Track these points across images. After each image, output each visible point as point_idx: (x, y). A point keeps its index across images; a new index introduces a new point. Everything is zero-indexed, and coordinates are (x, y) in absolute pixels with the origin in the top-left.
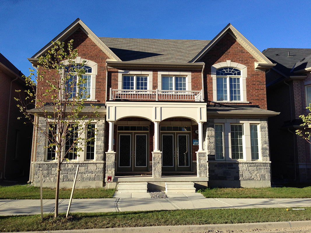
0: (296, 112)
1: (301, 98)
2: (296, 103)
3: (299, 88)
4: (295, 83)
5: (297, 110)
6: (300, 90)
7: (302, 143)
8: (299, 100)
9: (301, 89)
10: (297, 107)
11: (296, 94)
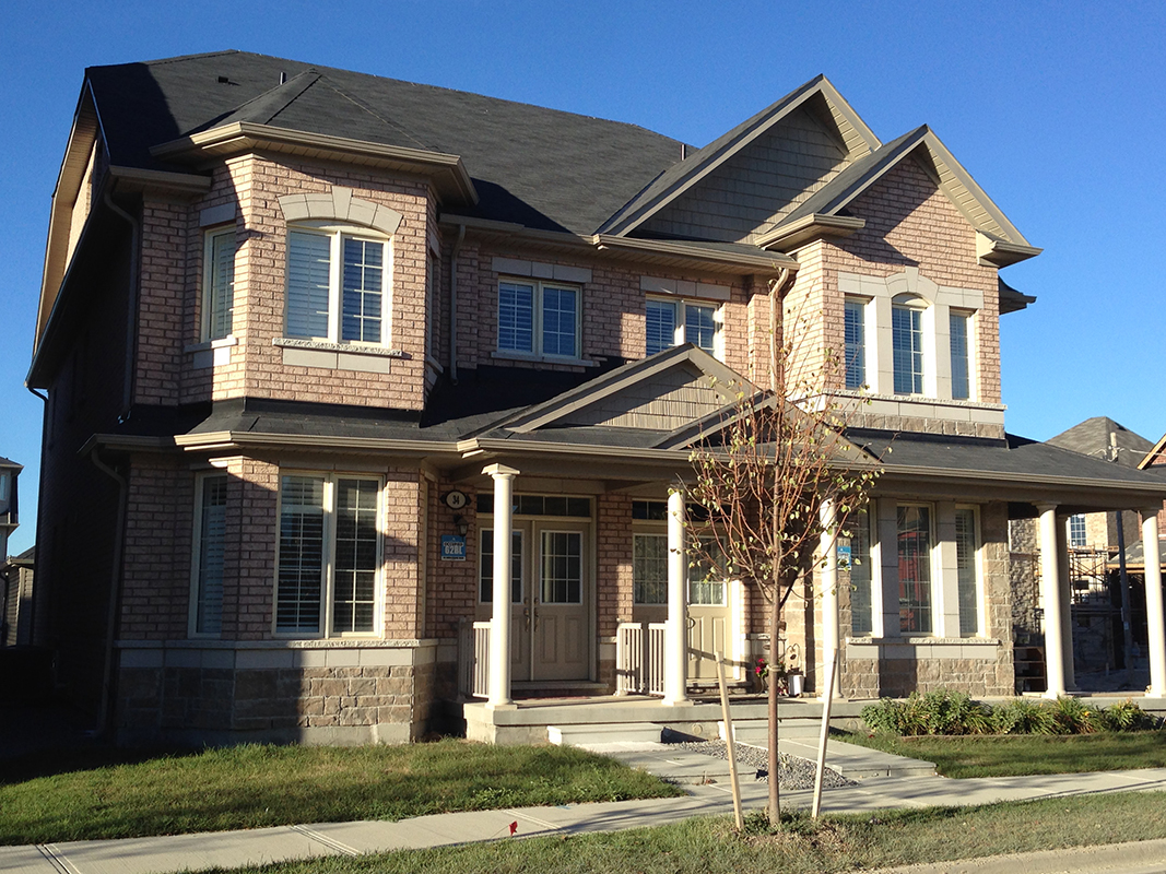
0: (145, 365)
1: (180, 295)
2: (149, 316)
3: (177, 240)
4: (153, 210)
5: (151, 357)
6: (182, 248)
7: (156, 533)
8: (170, 302)
9: (187, 245)
10: (152, 341)
11: (154, 268)
